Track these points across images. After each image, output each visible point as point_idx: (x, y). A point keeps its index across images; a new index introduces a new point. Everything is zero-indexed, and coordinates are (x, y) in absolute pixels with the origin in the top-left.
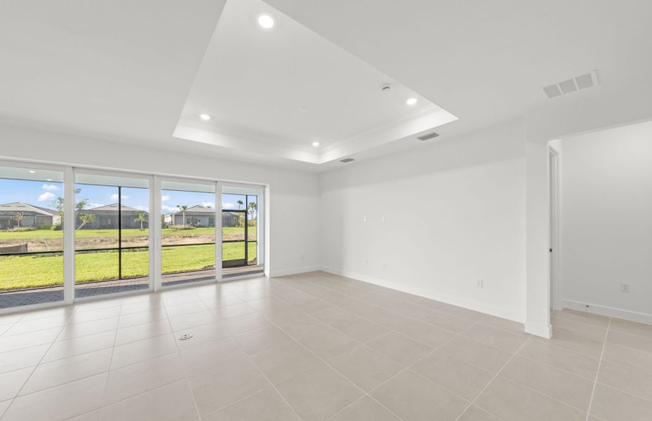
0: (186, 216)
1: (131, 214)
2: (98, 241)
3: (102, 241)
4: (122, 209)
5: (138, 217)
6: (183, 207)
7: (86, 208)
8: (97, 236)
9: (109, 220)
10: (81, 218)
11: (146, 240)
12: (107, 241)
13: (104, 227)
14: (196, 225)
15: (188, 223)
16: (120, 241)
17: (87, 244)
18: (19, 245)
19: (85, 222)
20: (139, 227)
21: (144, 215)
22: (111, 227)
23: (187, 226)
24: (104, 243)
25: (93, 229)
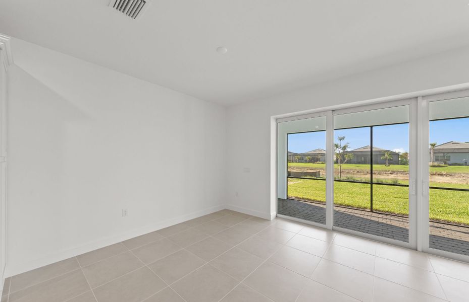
0: (434, 153)
1: (378, 153)
2: (355, 172)
3: (358, 172)
4: (373, 150)
5: (384, 155)
6: (432, 145)
7: (348, 150)
8: (354, 168)
9: (363, 158)
10: (345, 156)
11: (391, 174)
12: (361, 172)
13: (359, 163)
14: (447, 162)
15: (437, 160)
16: (372, 173)
17: (349, 173)
18: (315, 171)
19: (347, 159)
20: (385, 164)
21: (389, 153)
22: (364, 163)
23: (436, 164)
24: (359, 173)
25: (353, 164)
